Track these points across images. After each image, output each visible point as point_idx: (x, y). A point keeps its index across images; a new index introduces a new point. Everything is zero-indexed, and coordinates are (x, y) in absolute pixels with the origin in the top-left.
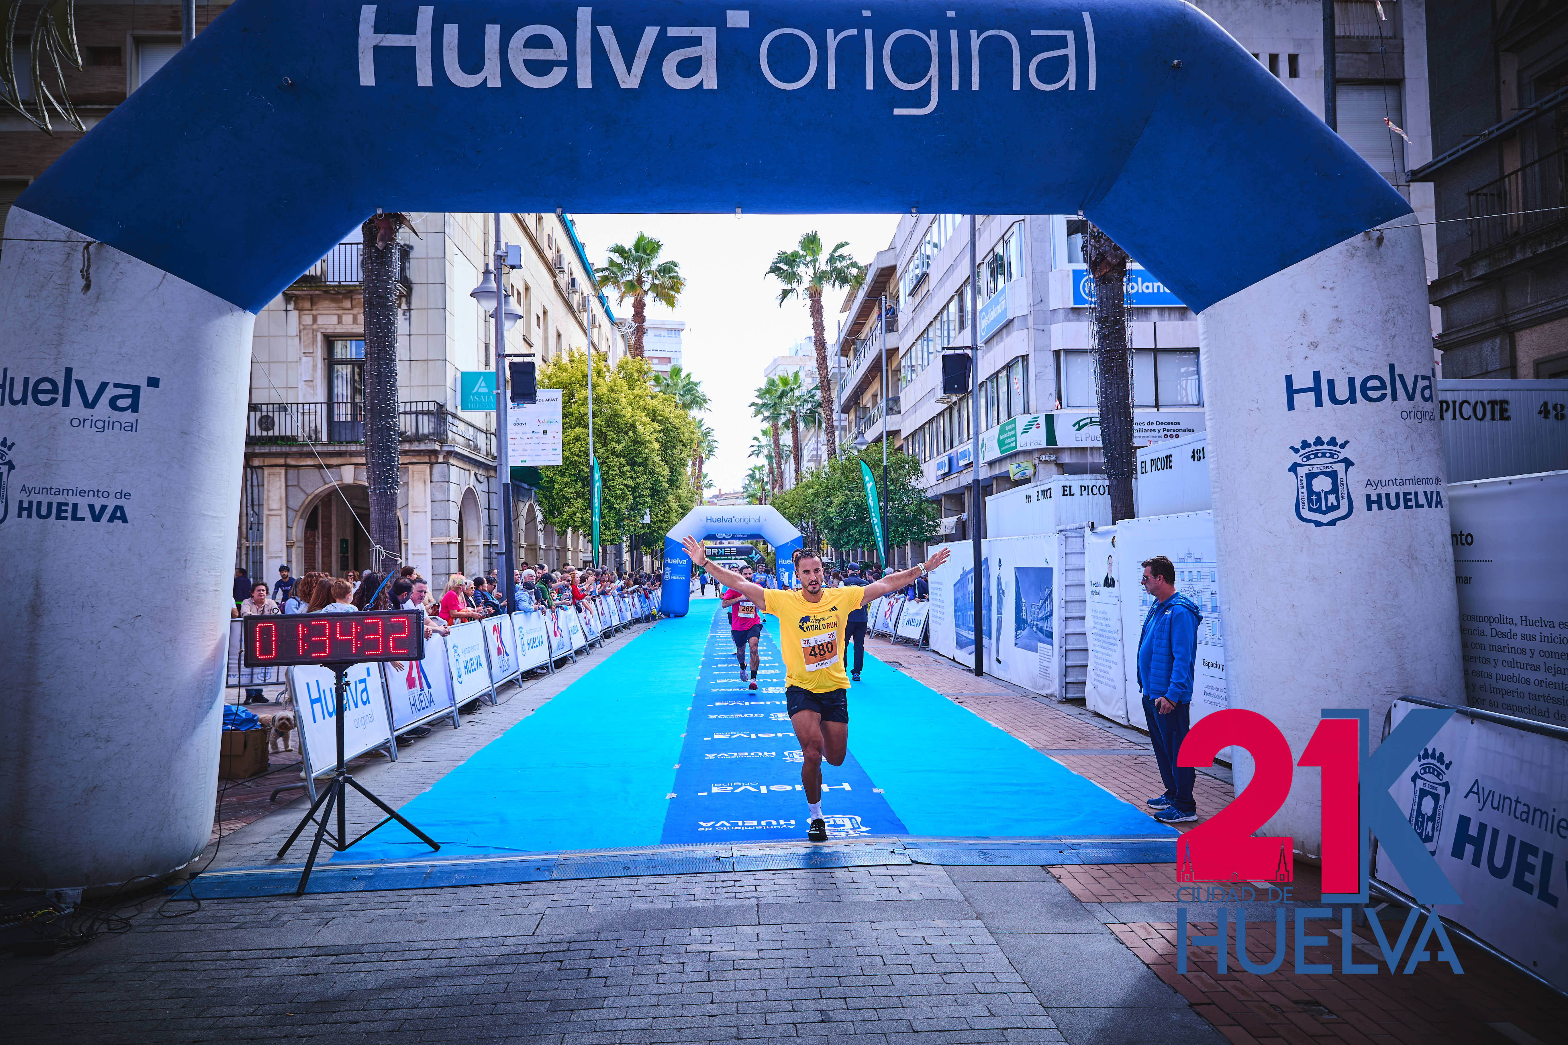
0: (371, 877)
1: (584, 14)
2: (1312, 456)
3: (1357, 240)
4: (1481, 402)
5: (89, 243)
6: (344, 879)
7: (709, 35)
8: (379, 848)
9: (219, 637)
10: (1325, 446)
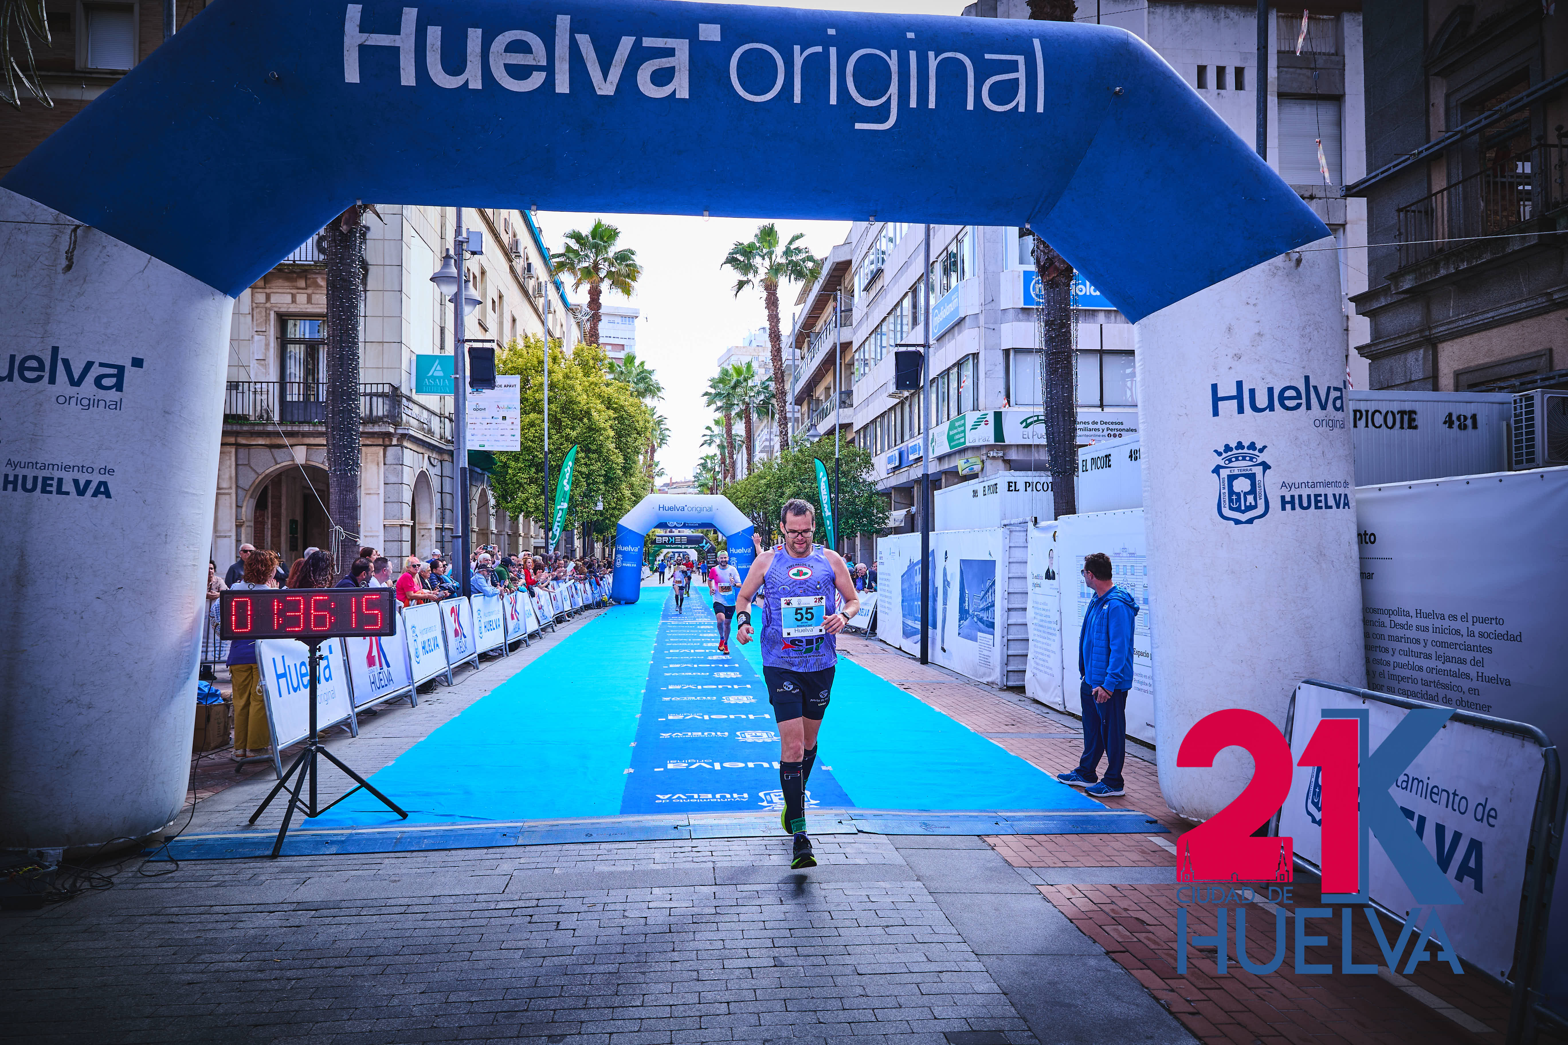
0: (342, 842)
1: (563, 22)
2: (1234, 459)
3: (1278, 260)
4: (1392, 412)
5: (78, 227)
6: (317, 843)
7: (682, 46)
8: (347, 816)
9: (196, 609)
10: (1245, 451)
